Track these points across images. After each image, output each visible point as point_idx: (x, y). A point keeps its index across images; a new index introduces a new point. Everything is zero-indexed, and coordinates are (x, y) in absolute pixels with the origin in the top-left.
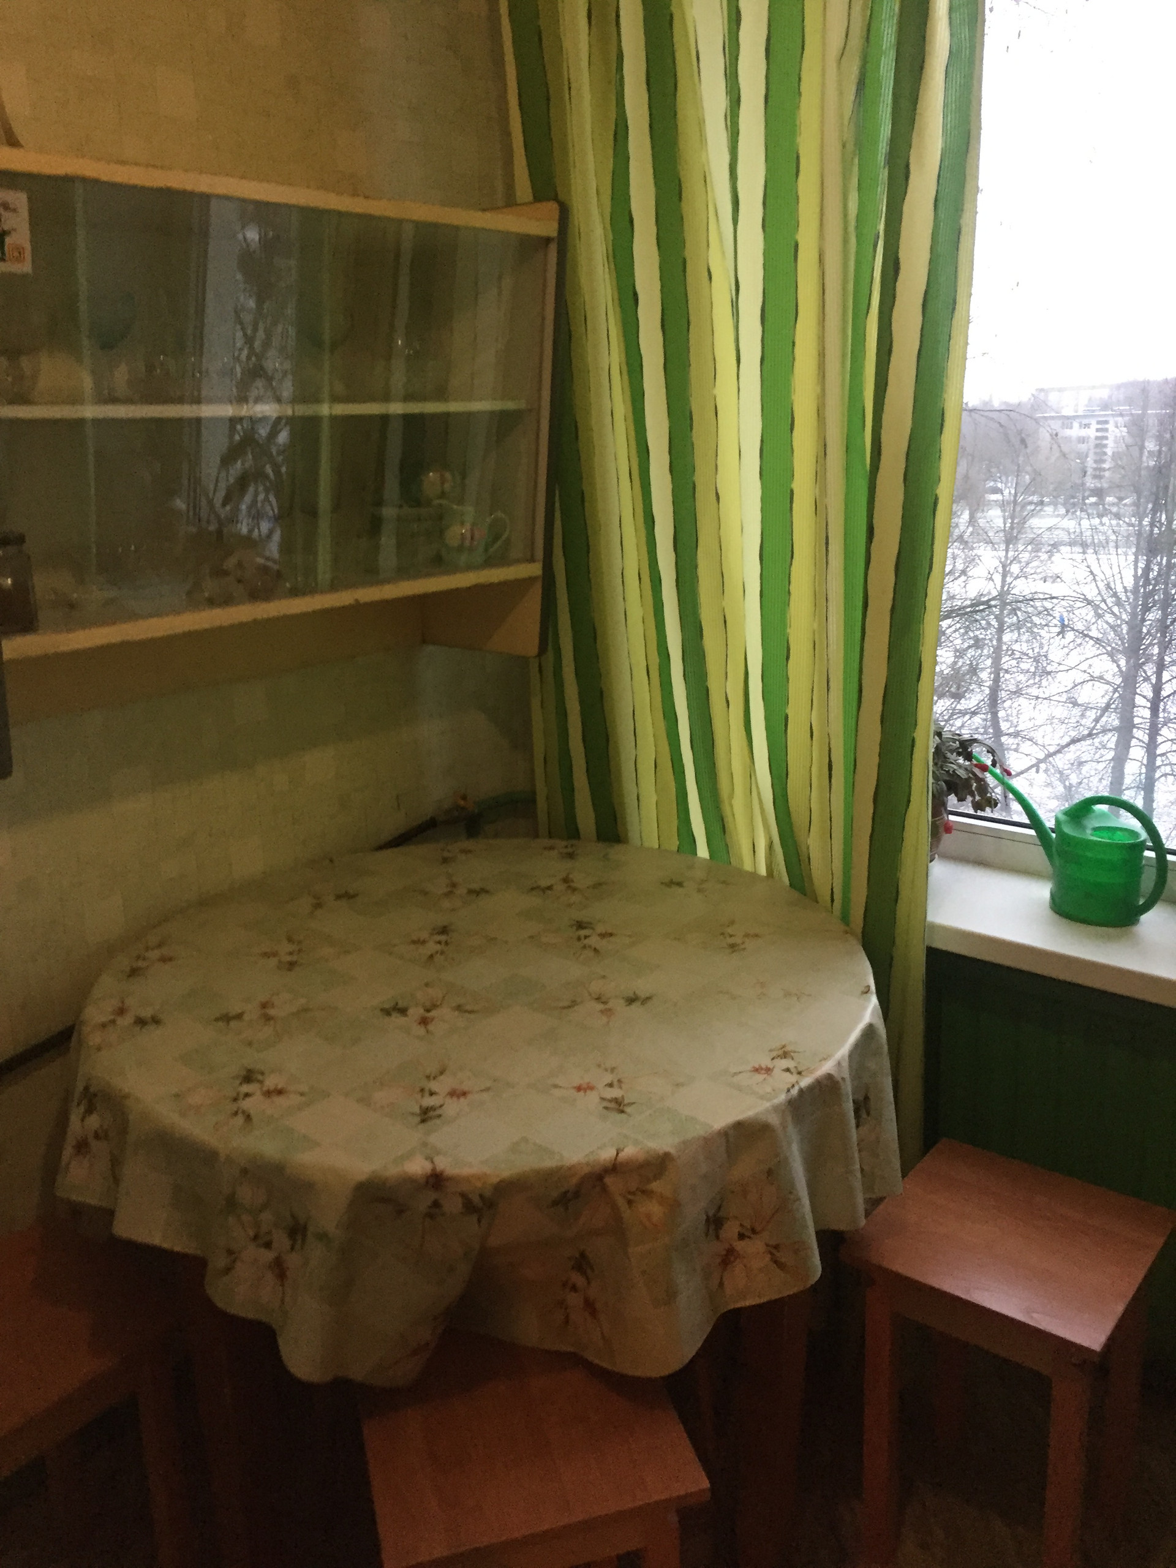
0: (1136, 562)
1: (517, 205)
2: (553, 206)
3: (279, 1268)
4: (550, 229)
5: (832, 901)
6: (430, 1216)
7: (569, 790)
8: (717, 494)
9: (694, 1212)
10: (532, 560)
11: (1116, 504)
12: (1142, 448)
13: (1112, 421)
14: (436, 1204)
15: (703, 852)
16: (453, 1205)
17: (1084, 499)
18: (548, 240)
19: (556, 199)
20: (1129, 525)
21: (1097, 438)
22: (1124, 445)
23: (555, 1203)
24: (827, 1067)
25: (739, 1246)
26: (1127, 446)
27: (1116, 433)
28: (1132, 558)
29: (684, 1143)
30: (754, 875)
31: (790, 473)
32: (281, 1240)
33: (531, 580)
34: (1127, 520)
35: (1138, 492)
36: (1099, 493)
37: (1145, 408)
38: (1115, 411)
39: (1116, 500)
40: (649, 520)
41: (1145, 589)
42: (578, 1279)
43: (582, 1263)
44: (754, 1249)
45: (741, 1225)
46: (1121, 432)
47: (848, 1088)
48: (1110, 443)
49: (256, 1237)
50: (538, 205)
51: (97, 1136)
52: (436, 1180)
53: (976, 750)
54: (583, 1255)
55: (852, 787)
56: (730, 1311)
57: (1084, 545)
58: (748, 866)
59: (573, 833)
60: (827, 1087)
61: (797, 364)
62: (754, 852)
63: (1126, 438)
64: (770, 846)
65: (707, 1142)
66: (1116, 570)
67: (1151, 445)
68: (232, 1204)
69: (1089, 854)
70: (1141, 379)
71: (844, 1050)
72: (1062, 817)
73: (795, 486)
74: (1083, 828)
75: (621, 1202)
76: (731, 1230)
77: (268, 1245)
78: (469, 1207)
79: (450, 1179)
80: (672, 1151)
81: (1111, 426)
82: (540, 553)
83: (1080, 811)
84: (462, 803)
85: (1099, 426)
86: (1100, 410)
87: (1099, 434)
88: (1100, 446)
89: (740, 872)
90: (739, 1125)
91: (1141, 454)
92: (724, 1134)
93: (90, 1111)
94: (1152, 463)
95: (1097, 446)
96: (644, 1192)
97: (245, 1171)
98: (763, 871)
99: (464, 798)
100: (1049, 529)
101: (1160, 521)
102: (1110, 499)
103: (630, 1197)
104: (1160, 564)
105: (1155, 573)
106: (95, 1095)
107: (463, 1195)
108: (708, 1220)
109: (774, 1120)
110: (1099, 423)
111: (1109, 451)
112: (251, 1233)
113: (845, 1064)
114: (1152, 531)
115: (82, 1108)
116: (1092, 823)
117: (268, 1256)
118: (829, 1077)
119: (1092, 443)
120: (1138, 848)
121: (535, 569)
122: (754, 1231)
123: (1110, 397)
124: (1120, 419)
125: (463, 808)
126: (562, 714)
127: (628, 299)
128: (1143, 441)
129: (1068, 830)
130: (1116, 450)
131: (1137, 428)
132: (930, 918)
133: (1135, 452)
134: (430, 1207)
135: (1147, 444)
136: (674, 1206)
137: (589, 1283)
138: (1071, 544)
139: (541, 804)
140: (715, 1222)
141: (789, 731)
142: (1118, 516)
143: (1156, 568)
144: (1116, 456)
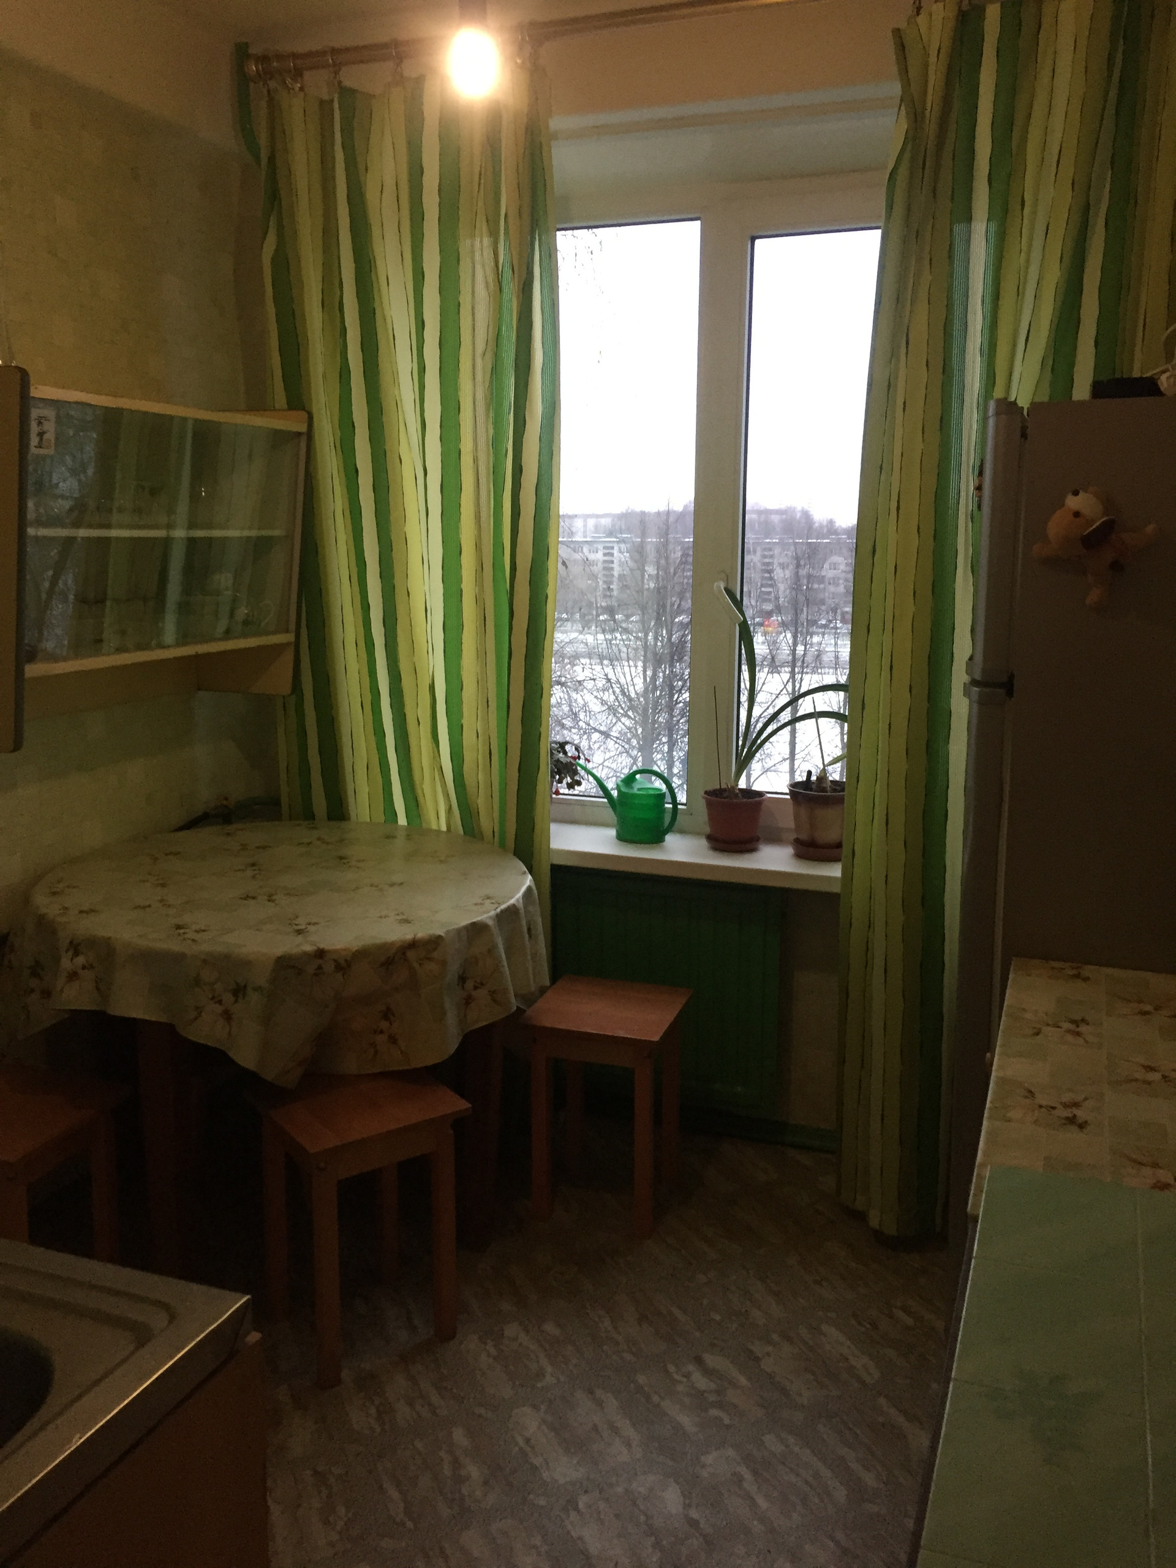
0: (645, 671)
1: (275, 410)
2: (305, 415)
3: (227, 1016)
4: (303, 428)
5: (494, 836)
6: (316, 975)
7: (307, 788)
8: (408, 592)
9: (454, 969)
10: (287, 631)
11: (624, 621)
12: (643, 571)
13: (616, 548)
14: (320, 967)
15: (402, 821)
16: (329, 967)
17: (598, 615)
18: (299, 434)
19: (304, 409)
20: (637, 638)
21: (605, 562)
22: (628, 569)
23: (383, 964)
24: (512, 901)
25: (474, 993)
26: (630, 570)
27: (621, 556)
28: (640, 669)
29: (447, 931)
30: (439, 832)
31: (460, 580)
32: (228, 998)
33: (288, 644)
34: (634, 635)
35: (643, 609)
36: (611, 611)
37: (644, 534)
38: (617, 538)
39: (624, 618)
40: (366, 607)
41: (653, 695)
42: (384, 1025)
43: (387, 1014)
44: (482, 994)
45: (475, 982)
46: (625, 557)
47: (522, 911)
48: (615, 566)
49: (212, 999)
50: (290, 412)
51: (84, 968)
52: (321, 953)
53: (568, 748)
54: (389, 1009)
55: (505, 765)
56: (471, 1031)
57: (601, 658)
58: (434, 827)
59: (309, 816)
60: (512, 911)
61: (462, 516)
62: (438, 818)
63: (629, 562)
64: (449, 810)
65: (459, 931)
66: (629, 679)
67: (651, 570)
68: (197, 982)
69: (636, 802)
70: (638, 509)
71: (520, 894)
72: (620, 783)
73: (463, 586)
74: (632, 788)
75: (416, 965)
76: (469, 984)
77: (220, 1002)
78: (339, 967)
79: (329, 951)
80: (442, 934)
81: (615, 552)
82: (292, 626)
83: (630, 779)
84: (225, 802)
85: (607, 551)
86: (605, 537)
87: (606, 558)
88: (608, 568)
89: (430, 830)
90: (474, 924)
91: (643, 576)
92: (466, 928)
93: (76, 953)
94: (652, 585)
95: (605, 569)
96: (427, 959)
97: (205, 961)
98: (444, 828)
99: (226, 799)
100: (571, 642)
101: (662, 635)
102: (619, 617)
103: (420, 962)
104: (664, 672)
105: (661, 680)
106: (79, 944)
107: (335, 961)
108: (459, 977)
109: (490, 923)
110: (604, 548)
111: (616, 574)
112: (210, 996)
113: (521, 901)
114: (656, 644)
115: (70, 953)
116: (636, 786)
117: (219, 1009)
118: (514, 905)
119: (600, 566)
120: (661, 797)
121: (290, 637)
122: (482, 984)
123: (613, 525)
124: (623, 546)
125: (226, 806)
126: (303, 733)
127: (351, 473)
128: (644, 566)
129: (623, 789)
130: (621, 572)
131: (639, 553)
132: (551, 847)
133: (638, 573)
134: (316, 969)
135: (646, 568)
136: (444, 963)
137: (391, 1025)
138: (590, 656)
139: (284, 801)
140: (462, 979)
141: (464, 734)
142: (626, 631)
143: (661, 675)
144: (621, 577)
